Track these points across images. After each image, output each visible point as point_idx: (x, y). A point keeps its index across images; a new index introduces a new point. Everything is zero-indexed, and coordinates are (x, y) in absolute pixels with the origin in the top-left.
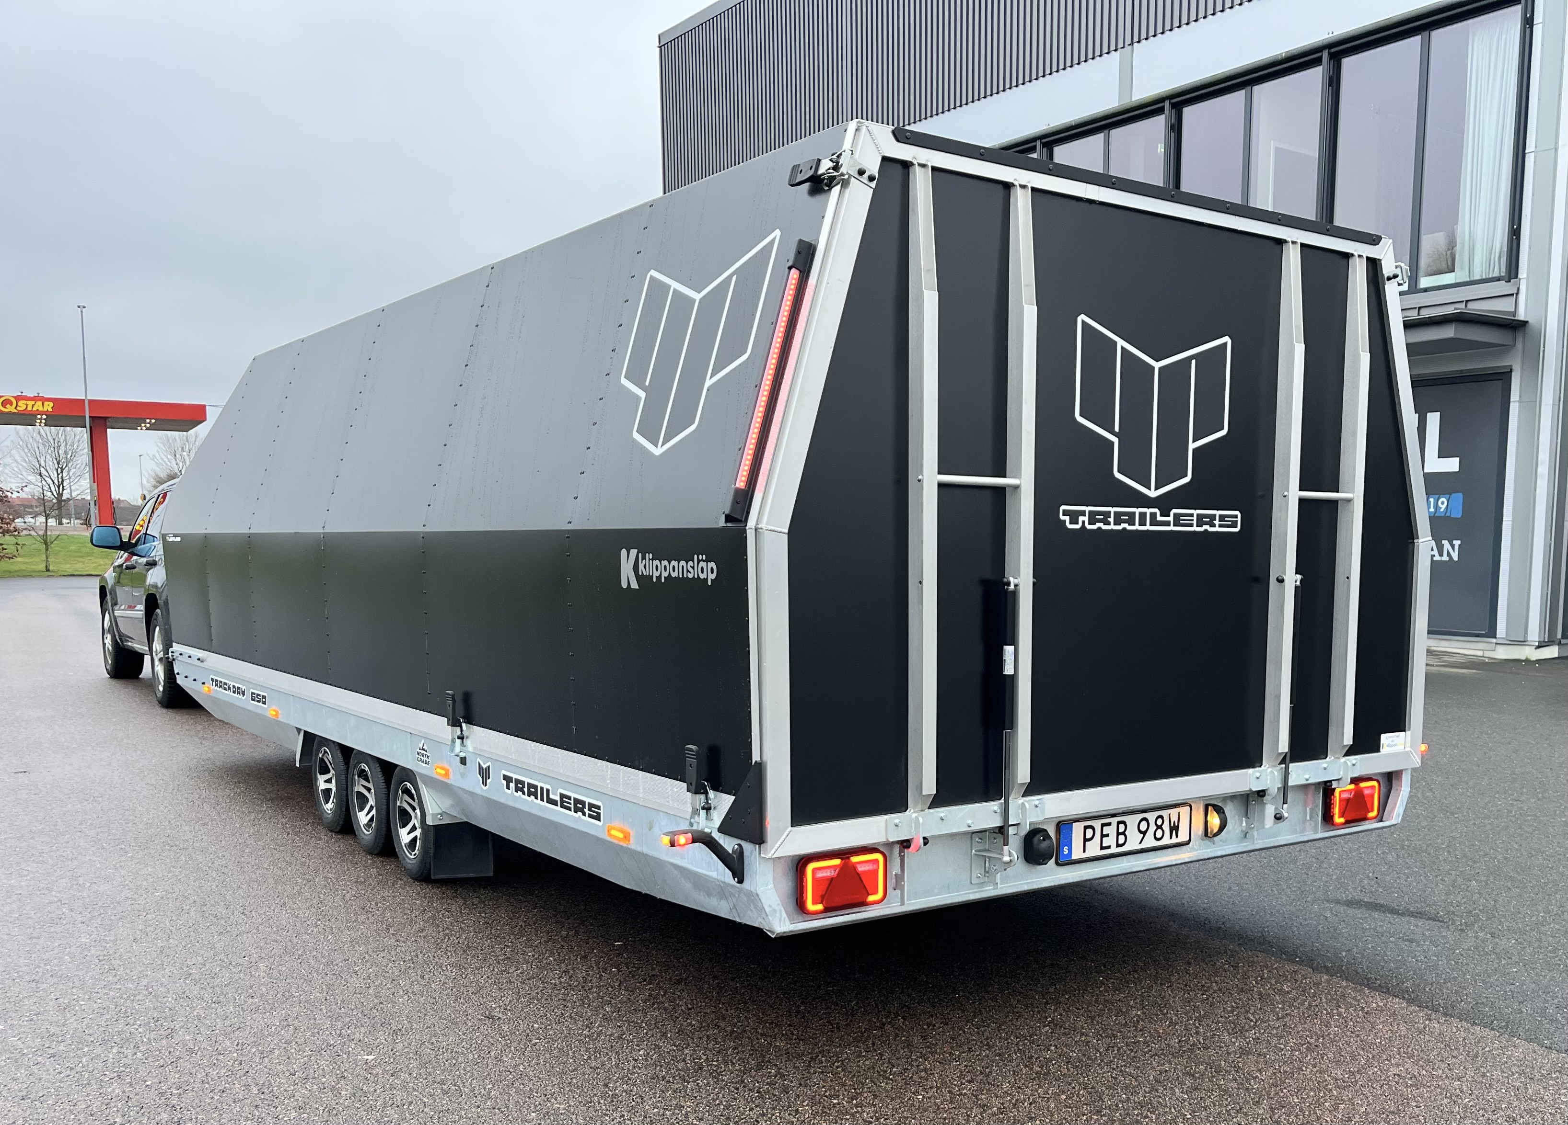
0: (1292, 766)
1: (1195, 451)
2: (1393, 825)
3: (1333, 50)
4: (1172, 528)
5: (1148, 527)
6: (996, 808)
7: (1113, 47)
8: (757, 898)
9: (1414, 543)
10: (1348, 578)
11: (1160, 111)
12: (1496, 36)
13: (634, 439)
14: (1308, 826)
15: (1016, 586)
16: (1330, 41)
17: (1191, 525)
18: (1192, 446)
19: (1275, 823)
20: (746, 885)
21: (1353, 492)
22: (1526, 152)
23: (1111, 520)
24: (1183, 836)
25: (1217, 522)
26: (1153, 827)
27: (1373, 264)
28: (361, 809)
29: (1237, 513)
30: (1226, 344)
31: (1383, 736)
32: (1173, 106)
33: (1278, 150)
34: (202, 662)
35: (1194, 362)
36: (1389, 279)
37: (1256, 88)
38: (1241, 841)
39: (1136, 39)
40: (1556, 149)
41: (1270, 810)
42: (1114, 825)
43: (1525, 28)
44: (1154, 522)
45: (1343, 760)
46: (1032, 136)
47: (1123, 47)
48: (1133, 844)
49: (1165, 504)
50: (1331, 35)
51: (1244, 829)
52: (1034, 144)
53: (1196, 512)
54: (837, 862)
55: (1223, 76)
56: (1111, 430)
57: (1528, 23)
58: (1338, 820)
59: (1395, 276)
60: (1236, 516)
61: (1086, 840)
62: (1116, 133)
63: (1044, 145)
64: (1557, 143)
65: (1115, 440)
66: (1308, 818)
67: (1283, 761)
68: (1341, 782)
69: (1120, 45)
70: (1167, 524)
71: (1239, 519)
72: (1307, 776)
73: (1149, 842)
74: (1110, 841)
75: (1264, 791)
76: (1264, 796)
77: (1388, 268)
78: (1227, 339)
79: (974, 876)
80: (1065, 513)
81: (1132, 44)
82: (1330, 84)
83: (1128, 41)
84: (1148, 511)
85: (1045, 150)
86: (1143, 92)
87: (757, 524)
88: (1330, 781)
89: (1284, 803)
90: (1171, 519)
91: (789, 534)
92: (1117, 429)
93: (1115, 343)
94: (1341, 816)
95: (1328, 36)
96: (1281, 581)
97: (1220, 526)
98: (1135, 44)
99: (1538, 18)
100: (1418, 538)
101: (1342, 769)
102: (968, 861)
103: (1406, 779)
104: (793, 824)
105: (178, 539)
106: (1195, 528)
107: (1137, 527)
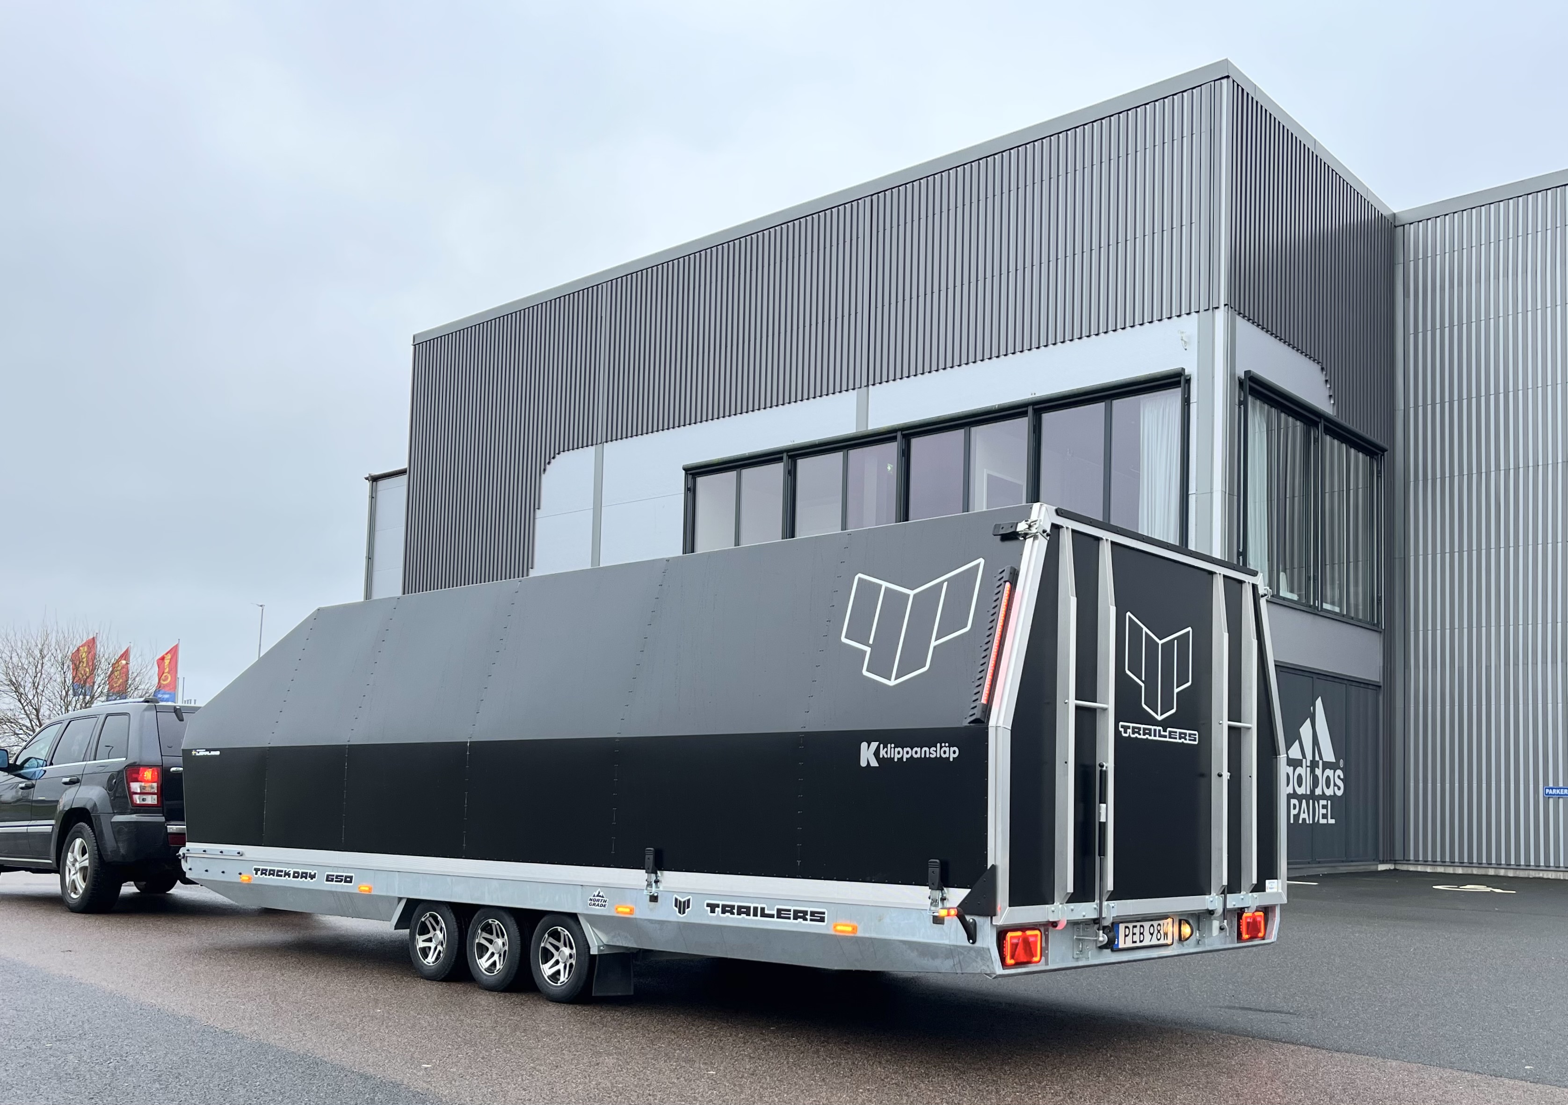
0: (1228, 896)
1: (1178, 693)
2: (1273, 943)
3: (1036, 407)
4: (1167, 739)
5: (1157, 738)
6: (1095, 906)
7: (851, 386)
8: (988, 951)
9: (1277, 758)
10: (1250, 777)
11: (894, 439)
12: (1162, 410)
13: (865, 676)
14: (1228, 940)
15: (1106, 767)
16: (1034, 400)
17: (1176, 738)
18: (1176, 690)
19: (1220, 933)
20: (978, 944)
21: (1251, 723)
22: (1189, 493)
23: (1141, 732)
24: (1169, 941)
25: (1187, 737)
26: (1156, 932)
27: (1255, 587)
28: (481, 957)
29: (1196, 732)
30: (1189, 632)
31: (1267, 881)
32: (904, 436)
33: (989, 476)
34: (241, 855)
35: (1176, 641)
36: (1262, 596)
37: (974, 430)
38: (1195, 947)
39: (871, 382)
40: (1212, 493)
41: (1216, 924)
42: (1138, 927)
43: (1184, 405)
44: (1160, 736)
45: (1250, 894)
46: (779, 449)
47: (860, 388)
48: (1146, 943)
49: (1165, 724)
50: (1033, 396)
51: (1198, 938)
52: (781, 455)
53: (1178, 731)
54: (1019, 933)
55: (948, 417)
56: (1140, 678)
57: (1186, 402)
58: (1246, 936)
59: (1265, 595)
60: (1195, 735)
61: (1126, 936)
62: (853, 453)
63: (790, 457)
64: (1212, 489)
65: (1142, 685)
66: (1228, 935)
67: (1223, 893)
68: (1250, 909)
69: (858, 385)
70: (1165, 737)
71: (1197, 737)
72: (1234, 903)
73: (1155, 942)
74: (1136, 938)
75: (1212, 911)
76: (1213, 914)
77: (1261, 591)
78: (1189, 629)
79: (1075, 953)
80: (1122, 727)
81: (868, 386)
82: (1034, 432)
83: (864, 383)
84: (1158, 728)
85: (790, 460)
86: (878, 422)
87: (997, 724)
88: (1244, 908)
89: (1224, 919)
90: (1167, 734)
91: (1011, 731)
92: (1143, 679)
93: (1142, 629)
94: (1247, 934)
95: (1031, 396)
96: (1220, 775)
97: (1190, 740)
98: (871, 387)
99: (1194, 398)
100: (1280, 755)
101: (1250, 900)
102: (1072, 943)
103: (1278, 911)
104: (1010, 906)
105: (218, 753)
106: (1178, 741)
107: (1152, 738)
